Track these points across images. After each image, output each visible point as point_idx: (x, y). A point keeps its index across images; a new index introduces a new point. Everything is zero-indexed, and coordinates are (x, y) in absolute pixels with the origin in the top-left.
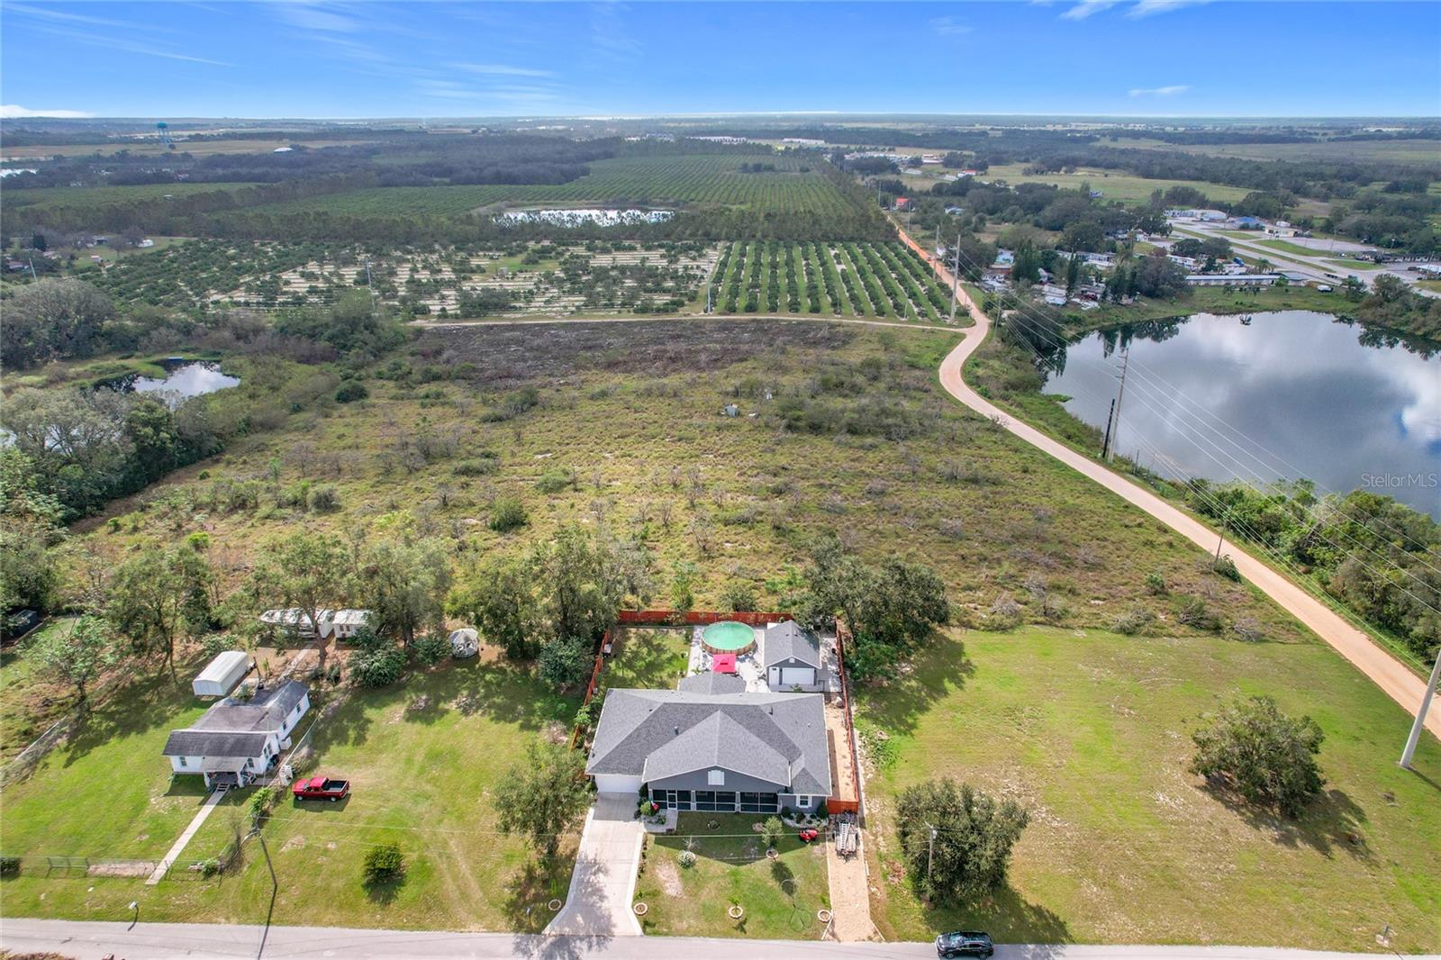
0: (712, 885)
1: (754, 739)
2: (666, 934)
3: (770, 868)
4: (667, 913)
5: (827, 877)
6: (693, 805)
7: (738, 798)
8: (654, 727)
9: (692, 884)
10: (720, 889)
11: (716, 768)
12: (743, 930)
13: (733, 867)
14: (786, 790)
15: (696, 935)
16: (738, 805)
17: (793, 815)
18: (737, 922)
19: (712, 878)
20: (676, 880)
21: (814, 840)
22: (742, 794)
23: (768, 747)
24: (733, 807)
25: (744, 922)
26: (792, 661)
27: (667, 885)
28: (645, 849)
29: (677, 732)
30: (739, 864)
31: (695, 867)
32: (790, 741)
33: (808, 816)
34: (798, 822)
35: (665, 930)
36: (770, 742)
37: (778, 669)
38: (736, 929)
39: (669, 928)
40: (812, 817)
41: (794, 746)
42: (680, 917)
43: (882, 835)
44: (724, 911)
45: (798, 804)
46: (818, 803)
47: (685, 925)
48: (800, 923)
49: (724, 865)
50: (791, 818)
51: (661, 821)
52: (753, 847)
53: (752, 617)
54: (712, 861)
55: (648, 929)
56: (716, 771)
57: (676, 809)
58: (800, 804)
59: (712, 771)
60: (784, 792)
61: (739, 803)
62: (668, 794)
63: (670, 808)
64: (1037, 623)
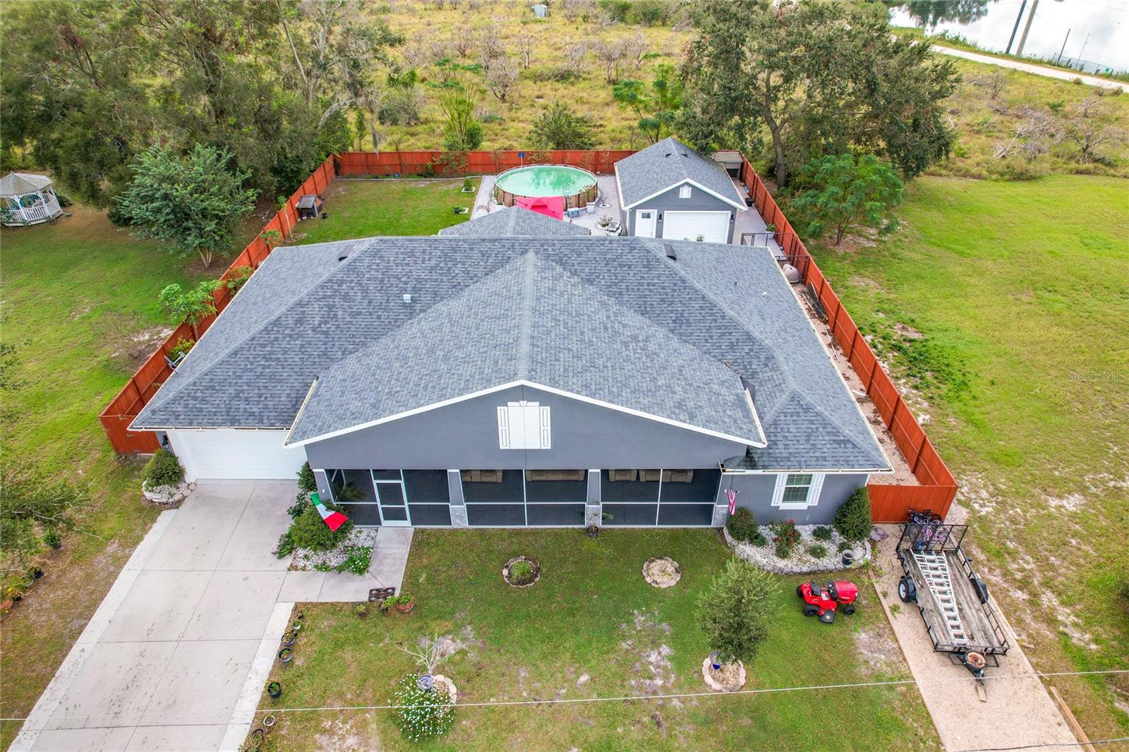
1: (633, 319)
6: (459, 512)
7: (594, 487)
8: (346, 297)
11: (523, 394)
14: (750, 458)
16: (594, 510)
17: (763, 530)
21: (848, 609)
22: (605, 473)
23: (675, 343)
24: (580, 514)
26: (685, 193)
29: (411, 310)
32: (736, 325)
33: (806, 532)
34: (782, 554)
36: (679, 325)
37: (654, 213)
40: (820, 534)
41: (749, 337)
43: (1047, 584)
45: (777, 500)
46: (839, 493)
50: (757, 540)
51: (358, 564)
53: (589, 155)
56: (523, 403)
57: (408, 523)
58: (785, 500)
59: (509, 403)
60: (739, 466)
61: (598, 503)
62: (375, 482)
63: (385, 523)
64: (1079, 172)
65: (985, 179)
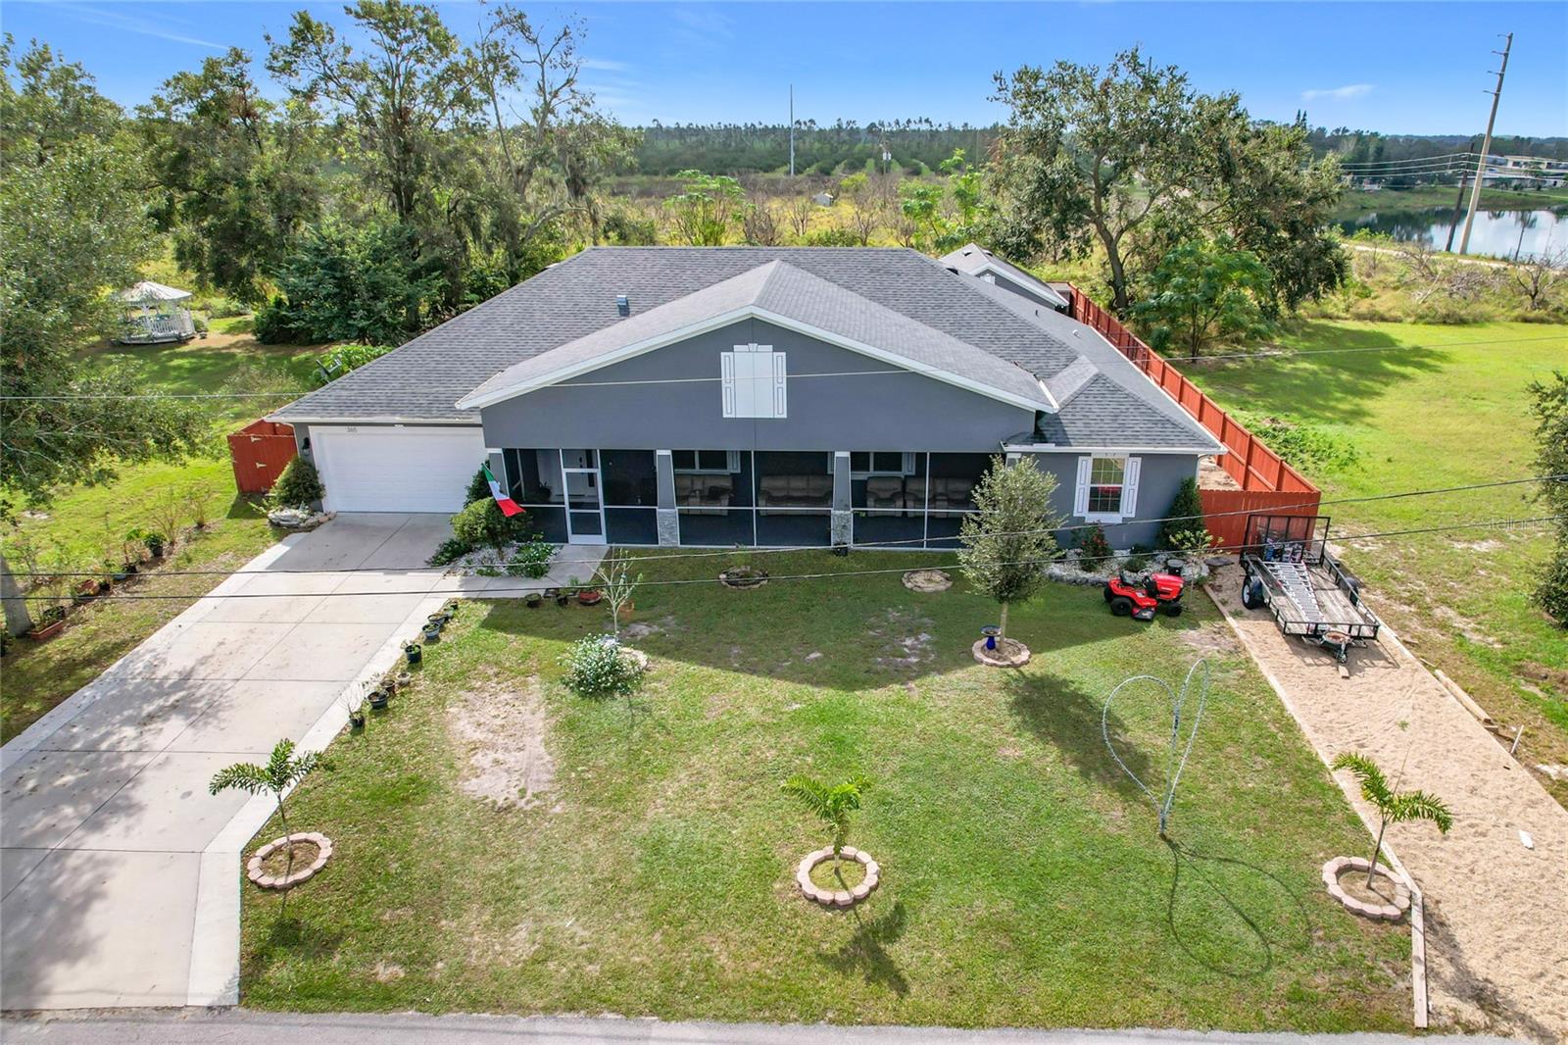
0: (709, 758)
2: (385, 999)
3: (1003, 699)
4: (435, 883)
5: (1289, 727)
6: (667, 515)
7: (842, 481)
9: (612, 755)
10: (748, 778)
11: (753, 327)
12: (885, 973)
13: (825, 695)
14: (1039, 433)
15: (582, 1001)
16: (841, 515)
18: (846, 928)
19: (719, 733)
20: (535, 745)
21: (1170, 610)
24: (824, 527)
25: (893, 926)
27: (482, 759)
28: (432, 640)
29: (625, 311)
30: (850, 684)
31: (638, 697)
33: (1121, 552)
35: (385, 972)
38: (841, 963)
39: (418, 959)
40: (1140, 552)
42: (504, 902)
44: (767, 870)
45: (1082, 508)
47: (522, 942)
48: (1235, 927)
49: (779, 689)
51: (531, 569)
52: (912, 632)
54: (719, 676)
55: (282, 971)
56: (753, 346)
57: (601, 540)
58: (1092, 508)
59: (736, 347)
60: (1025, 442)
61: (846, 508)
62: (564, 471)
63: (573, 539)
64: (1526, 320)
65: (1401, 321)
